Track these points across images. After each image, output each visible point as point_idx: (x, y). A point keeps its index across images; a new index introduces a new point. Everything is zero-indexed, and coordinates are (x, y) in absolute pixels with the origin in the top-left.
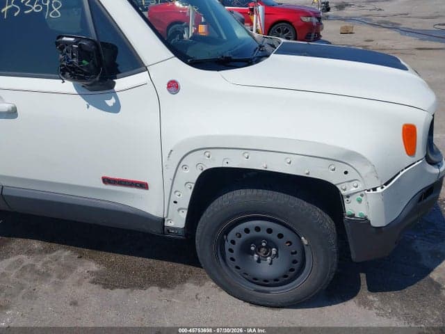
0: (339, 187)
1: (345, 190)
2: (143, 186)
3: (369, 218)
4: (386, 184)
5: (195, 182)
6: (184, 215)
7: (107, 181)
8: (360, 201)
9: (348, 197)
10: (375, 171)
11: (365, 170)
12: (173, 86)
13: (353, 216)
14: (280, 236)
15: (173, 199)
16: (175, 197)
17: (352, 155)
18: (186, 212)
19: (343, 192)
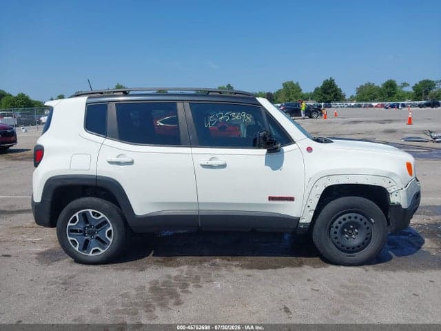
0: (387, 189)
1: (390, 190)
2: (292, 199)
3: (401, 204)
4: (406, 187)
5: (321, 193)
7: (271, 198)
8: (396, 196)
9: (391, 194)
10: (401, 180)
12: (309, 149)
13: (394, 203)
14: (361, 220)
15: (307, 205)
17: (392, 174)
18: (313, 212)
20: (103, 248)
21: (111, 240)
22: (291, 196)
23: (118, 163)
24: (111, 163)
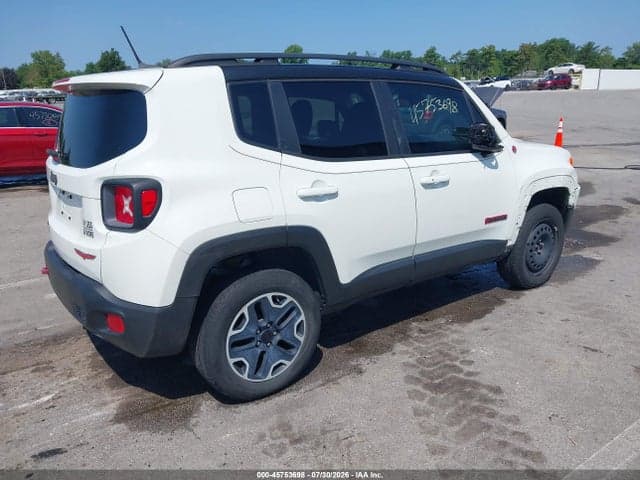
0: (569, 190)
2: (504, 217)
12: (514, 149)
19: (570, 193)
20: (289, 358)
21: (301, 339)
22: (505, 213)
23: (317, 198)
24: (305, 198)
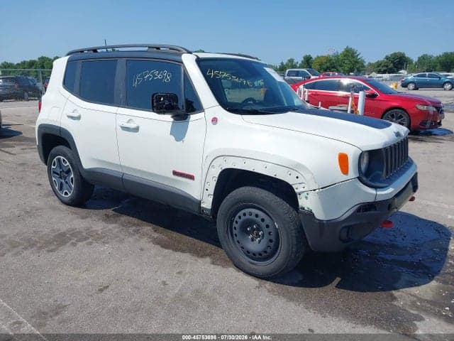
0: (293, 186)
1: (297, 189)
2: (192, 177)
3: (313, 211)
4: (322, 188)
5: (217, 176)
6: (211, 199)
7: (175, 173)
8: (306, 198)
9: (300, 194)
10: (314, 178)
11: (308, 176)
13: (303, 208)
14: (263, 220)
15: (206, 188)
16: (207, 187)
18: (212, 197)
19: (296, 190)
21: (73, 186)
22: (192, 174)
